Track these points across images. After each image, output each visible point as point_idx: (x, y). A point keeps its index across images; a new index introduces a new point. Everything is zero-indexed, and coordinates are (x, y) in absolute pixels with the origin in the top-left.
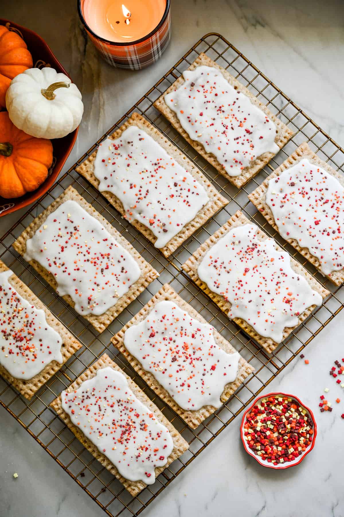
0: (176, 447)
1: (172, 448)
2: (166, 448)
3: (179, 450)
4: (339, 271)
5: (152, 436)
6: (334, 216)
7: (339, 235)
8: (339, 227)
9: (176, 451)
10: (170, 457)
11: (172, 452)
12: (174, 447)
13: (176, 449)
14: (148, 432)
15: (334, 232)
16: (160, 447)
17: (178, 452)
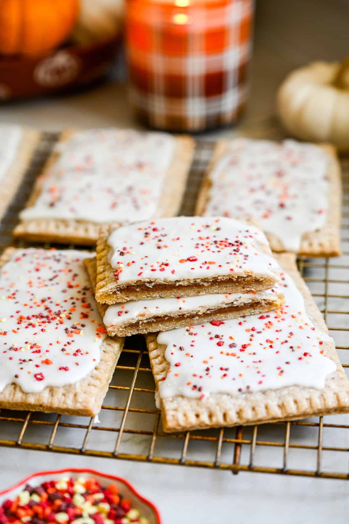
0: (78, 386)
1: (72, 381)
2: (63, 371)
3: (75, 395)
4: (189, 399)
5: (67, 348)
6: (253, 330)
7: (239, 354)
8: (249, 345)
9: (68, 391)
10: (52, 390)
11: (64, 387)
12: (75, 384)
13: (75, 388)
14: (69, 339)
15: (232, 346)
16: (57, 363)
17: (71, 396)
